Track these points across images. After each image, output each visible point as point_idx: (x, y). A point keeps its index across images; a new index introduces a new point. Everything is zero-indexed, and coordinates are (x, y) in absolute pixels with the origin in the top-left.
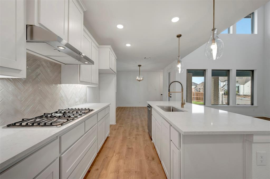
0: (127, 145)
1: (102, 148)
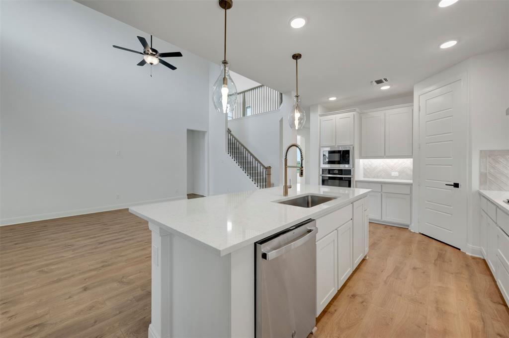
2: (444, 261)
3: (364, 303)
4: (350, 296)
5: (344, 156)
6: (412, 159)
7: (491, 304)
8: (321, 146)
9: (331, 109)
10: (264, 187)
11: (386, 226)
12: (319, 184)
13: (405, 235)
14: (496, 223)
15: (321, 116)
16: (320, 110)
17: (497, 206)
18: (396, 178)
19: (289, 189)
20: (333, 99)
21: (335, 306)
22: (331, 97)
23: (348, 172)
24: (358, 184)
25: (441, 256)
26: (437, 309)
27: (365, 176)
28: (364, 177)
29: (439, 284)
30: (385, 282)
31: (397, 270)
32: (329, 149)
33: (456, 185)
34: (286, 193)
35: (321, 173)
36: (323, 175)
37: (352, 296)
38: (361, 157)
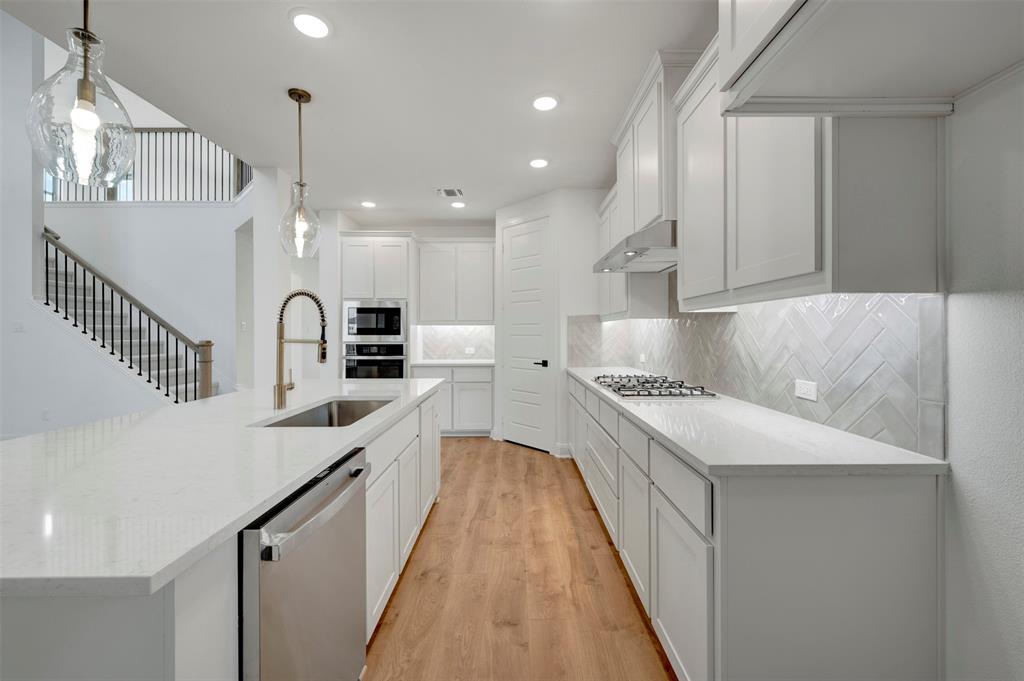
0: (525, 646)
1: (636, 603)
2: (535, 474)
3: (443, 580)
4: (419, 577)
5: (388, 319)
6: (493, 327)
7: (583, 513)
8: (344, 297)
9: (362, 225)
10: (191, 395)
11: (459, 439)
12: (340, 377)
13: (487, 448)
14: (585, 409)
15: (344, 234)
16: (341, 223)
17: (587, 388)
18: (472, 356)
19: (288, 393)
20: (368, 205)
21: (394, 607)
22: (366, 201)
23: (398, 349)
24: (416, 371)
25: (531, 468)
26: (535, 543)
27: (426, 355)
28: (424, 358)
29: (533, 508)
30: (469, 531)
31: (482, 505)
32: (357, 304)
33: (545, 364)
34: (281, 402)
35: (344, 353)
36: (348, 358)
37: (422, 575)
38: (420, 322)
